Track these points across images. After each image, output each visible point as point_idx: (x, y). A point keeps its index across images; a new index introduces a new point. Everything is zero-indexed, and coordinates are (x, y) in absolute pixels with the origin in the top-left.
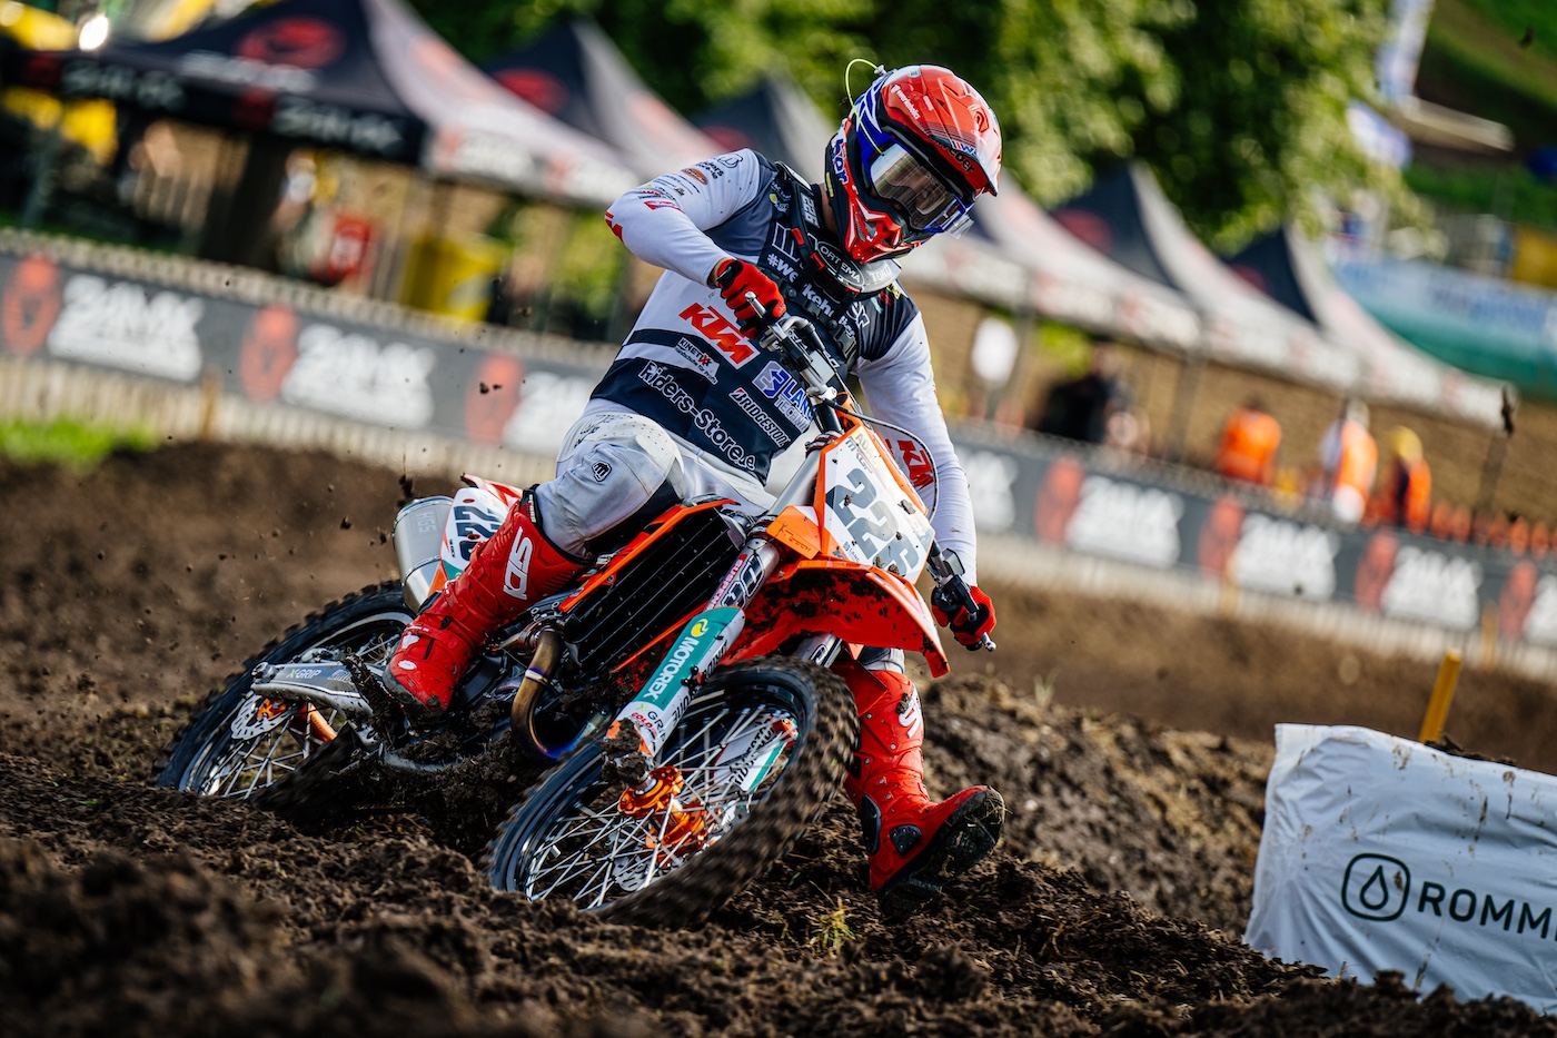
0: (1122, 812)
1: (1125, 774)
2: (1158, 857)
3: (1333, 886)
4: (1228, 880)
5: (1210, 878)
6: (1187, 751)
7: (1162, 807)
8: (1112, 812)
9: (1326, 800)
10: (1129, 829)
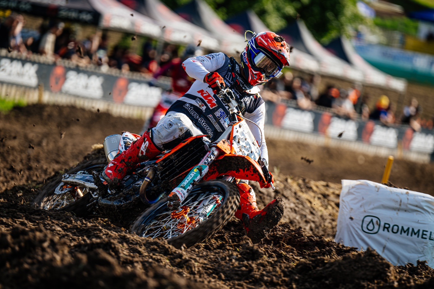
0: (299, 204)
1: (300, 194)
2: (310, 217)
3: (358, 224)
4: (330, 223)
5: (324, 222)
6: (317, 187)
7: (310, 202)
8: (297, 205)
9: (356, 201)
10: (302, 209)
